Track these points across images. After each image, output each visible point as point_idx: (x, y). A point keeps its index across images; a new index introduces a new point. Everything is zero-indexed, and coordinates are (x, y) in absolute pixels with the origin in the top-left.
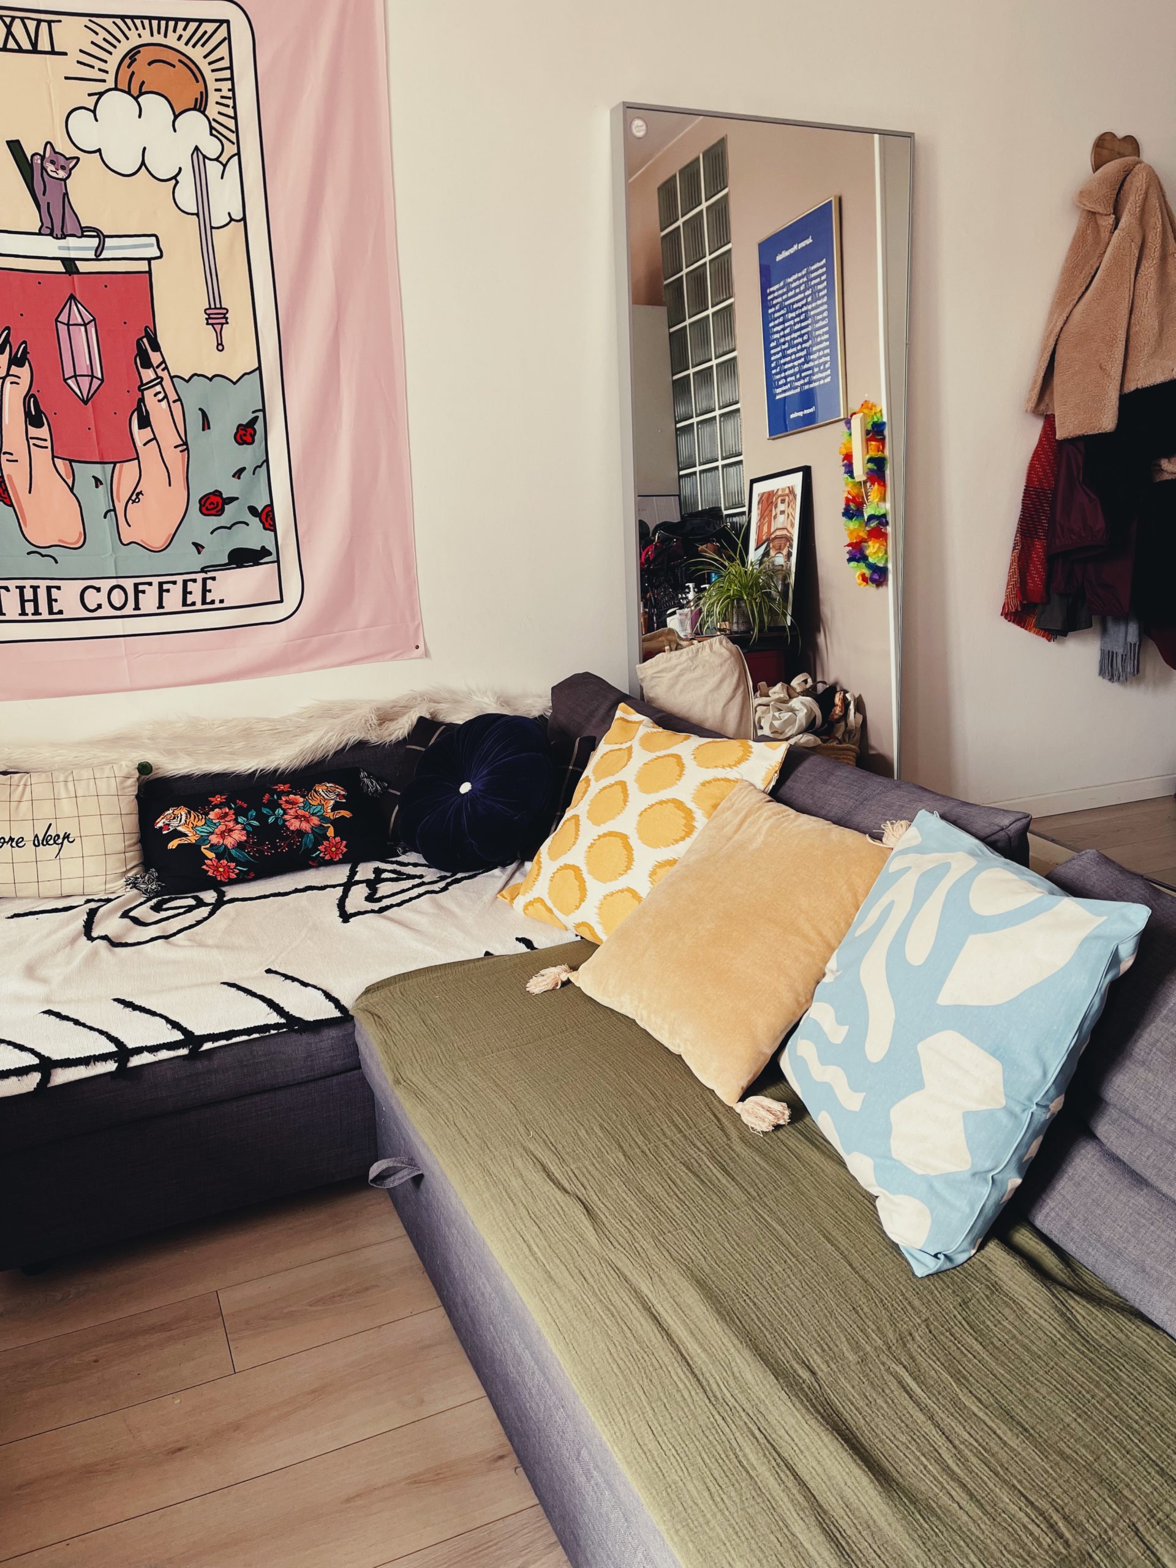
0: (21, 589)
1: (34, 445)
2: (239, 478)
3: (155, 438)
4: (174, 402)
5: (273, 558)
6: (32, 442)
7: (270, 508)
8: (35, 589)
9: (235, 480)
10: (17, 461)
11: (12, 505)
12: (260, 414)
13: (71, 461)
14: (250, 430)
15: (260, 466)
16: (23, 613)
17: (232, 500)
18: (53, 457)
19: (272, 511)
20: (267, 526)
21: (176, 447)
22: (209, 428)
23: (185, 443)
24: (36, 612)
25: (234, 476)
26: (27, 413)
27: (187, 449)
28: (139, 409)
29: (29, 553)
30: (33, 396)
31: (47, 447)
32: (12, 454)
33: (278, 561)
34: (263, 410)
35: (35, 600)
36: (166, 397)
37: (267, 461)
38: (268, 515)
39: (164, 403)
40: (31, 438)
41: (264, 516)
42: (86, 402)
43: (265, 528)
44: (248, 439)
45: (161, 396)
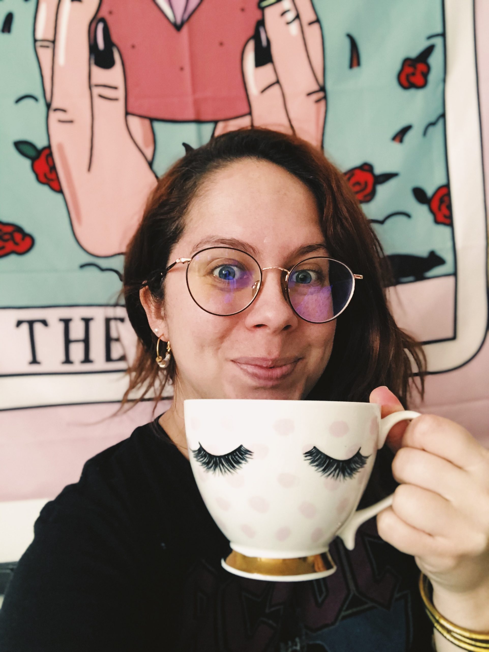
0: (67, 322)
1: (101, 96)
2: (401, 141)
3: (278, 82)
4: (311, 24)
5: (448, 268)
6: (96, 91)
7: (444, 191)
8: (87, 321)
9: (396, 145)
10: (71, 122)
11: (60, 191)
12: (438, 41)
13: (152, 120)
14: (421, 67)
15: (433, 124)
16: (68, 361)
17: (387, 177)
18: (127, 113)
19: (448, 194)
20: (441, 218)
21: (309, 94)
22: (359, 64)
23: (323, 89)
24: (87, 360)
25: (394, 139)
26: (93, 47)
27: (325, 98)
28: (256, 37)
29: (82, 266)
30: (103, 20)
31: (116, 99)
32: (64, 111)
33: (455, 274)
34: (443, 35)
35: (86, 341)
36: (298, 17)
37: (443, 116)
38: (442, 201)
39: (294, 28)
40: (97, 86)
41: (435, 203)
42: (178, 27)
43: (437, 222)
44: (418, 79)
45: (291, 16)
